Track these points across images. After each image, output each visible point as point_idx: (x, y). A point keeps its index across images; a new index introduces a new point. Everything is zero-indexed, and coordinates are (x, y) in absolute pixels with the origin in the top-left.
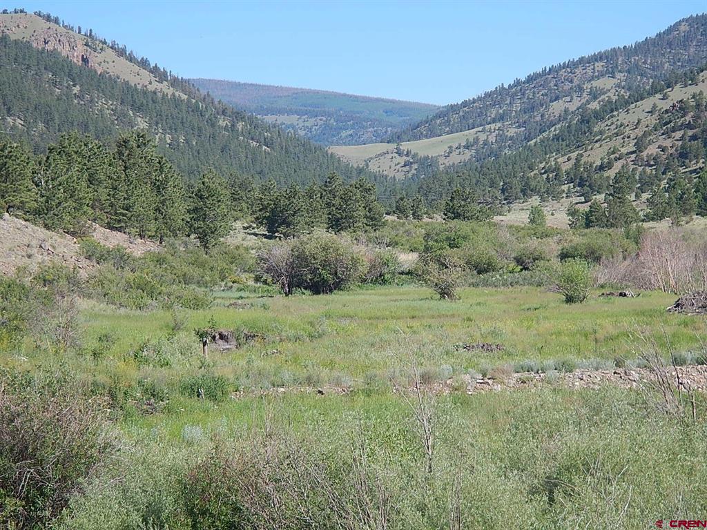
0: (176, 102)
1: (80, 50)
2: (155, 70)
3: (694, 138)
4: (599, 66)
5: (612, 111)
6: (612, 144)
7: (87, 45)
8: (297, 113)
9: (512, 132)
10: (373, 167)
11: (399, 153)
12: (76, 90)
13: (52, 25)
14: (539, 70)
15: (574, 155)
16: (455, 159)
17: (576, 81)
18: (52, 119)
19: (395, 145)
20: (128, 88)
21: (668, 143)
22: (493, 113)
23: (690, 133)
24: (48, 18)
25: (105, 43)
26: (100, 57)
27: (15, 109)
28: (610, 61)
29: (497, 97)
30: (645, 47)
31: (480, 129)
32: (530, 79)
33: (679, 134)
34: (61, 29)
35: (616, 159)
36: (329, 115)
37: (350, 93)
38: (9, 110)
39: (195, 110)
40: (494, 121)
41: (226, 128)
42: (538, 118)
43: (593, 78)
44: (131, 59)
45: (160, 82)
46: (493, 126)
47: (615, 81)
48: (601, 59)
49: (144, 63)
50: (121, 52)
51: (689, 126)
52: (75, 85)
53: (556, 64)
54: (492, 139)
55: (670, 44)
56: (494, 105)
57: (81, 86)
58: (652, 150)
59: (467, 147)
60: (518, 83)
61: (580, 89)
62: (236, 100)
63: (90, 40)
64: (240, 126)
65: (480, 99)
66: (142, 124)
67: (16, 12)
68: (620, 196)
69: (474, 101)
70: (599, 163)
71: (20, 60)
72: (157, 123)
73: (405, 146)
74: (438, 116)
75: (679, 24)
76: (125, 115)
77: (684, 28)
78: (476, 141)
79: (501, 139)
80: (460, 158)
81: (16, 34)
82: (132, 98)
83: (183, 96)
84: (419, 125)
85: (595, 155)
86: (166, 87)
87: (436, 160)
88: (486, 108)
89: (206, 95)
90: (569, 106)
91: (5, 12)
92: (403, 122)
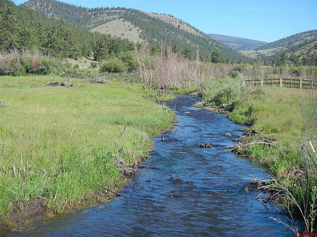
0: (199, 37)
1: (178, 24)
2: (196, 30)
4: (308, 34)
5: (307, 44)
6: (302, 51)
7: (180, 23)
8: (235, 43)
9: (285, 49)
10: (250, 56)
11: (257, 53)
12: (173, 33)
13: (172, 17)
14: (293, 35)
15: (291, 53)
16: (270, 55)
17: (302, 37)
18: (165, 39)
19: (256, 51)
20: (188, 33)
22: (281, 44)
24: (171, 16)
25: (184, 22)
26: (183, 26)
27: (155, 37)
28: (311, 32)
31: (277, 48)
32: (291, 37)
34: (174, 19)
35: (302, 55)
36: (243, 44)
37: (249, 39)
39: (204, 39)
40: (281, 46)
41: (211, 44)
42: (292, 46)
43: (306, 37)
44: (190, 26)
46: (280, 47)
47: (311, 38)
48: (309, 32)
49: (193, 28)
50: (188, 25)
52: (173, 32)
53: (298, 33)
54: (280, 50)
56: (282, 42)
57: (174, 32)
58: (312, 53)
59: (273, 52)
60: (288, 37)
61: (303, 39)
62: (217, 39)
63: (181, 22)
64: (214, 44)
65: (278, 41)
66: (189, 42)
67: (163, 14)
68: (283, 60)
69: (277, 41)
70: (297, 56)
71: (160, 25)
72: (193, 42)
73: (258, 51)
74: (267, 45)
76: (185, 39)
78: (275, 51)
79: (282, 50)
80: (271, 55)
81: (163, 19)
82: (187, 35)
83: (201, 36)
84: (263, 47)
85: (297, 53)
86: (198, 34)
87: (265, 55)
88: (280, 43)
89: (208, 36)
90: (299, 43)
91: (161, 14)
92: (260, 46)
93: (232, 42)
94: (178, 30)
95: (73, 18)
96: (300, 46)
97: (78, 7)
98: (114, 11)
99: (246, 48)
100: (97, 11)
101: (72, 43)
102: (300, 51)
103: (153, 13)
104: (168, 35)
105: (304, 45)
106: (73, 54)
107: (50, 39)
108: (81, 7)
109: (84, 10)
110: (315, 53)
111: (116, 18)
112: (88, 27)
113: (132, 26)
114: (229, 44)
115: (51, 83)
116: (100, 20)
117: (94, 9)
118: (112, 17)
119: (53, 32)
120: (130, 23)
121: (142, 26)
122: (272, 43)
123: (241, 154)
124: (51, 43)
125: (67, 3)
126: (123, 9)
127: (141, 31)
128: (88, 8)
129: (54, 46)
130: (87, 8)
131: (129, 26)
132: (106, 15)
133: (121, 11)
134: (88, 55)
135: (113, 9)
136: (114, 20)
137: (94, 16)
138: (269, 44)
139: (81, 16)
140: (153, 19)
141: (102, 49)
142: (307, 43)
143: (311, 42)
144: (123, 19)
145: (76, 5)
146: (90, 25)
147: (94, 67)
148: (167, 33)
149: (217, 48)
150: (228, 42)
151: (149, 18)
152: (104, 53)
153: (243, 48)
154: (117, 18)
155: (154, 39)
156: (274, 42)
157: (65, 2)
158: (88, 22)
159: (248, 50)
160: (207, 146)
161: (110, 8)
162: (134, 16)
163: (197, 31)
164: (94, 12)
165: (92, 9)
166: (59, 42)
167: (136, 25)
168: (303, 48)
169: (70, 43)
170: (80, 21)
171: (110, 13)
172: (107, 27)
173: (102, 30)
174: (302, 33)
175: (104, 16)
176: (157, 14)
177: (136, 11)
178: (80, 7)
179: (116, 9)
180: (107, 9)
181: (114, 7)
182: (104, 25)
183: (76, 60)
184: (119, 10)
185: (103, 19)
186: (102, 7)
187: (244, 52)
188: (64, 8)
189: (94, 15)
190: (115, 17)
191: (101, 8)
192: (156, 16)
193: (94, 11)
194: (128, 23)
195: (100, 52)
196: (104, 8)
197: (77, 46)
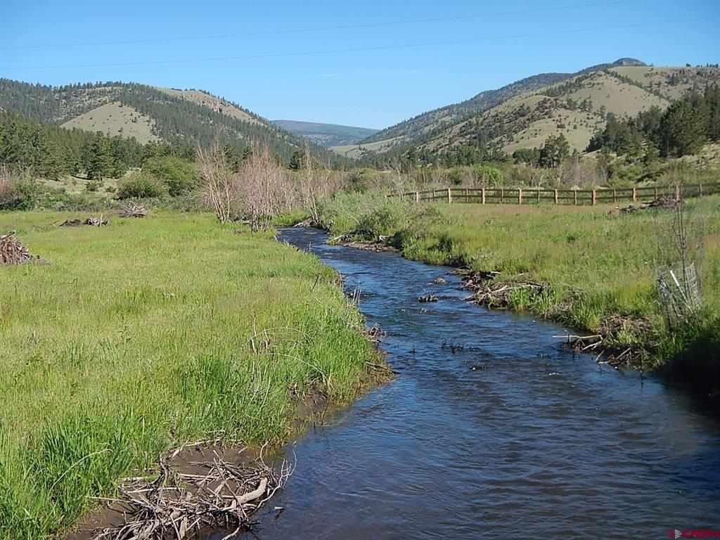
0: (258, 127)
1: (219, 105)
2: (251, 114)
3: (475, 138)
4: (446, 112)
6: (438, 141)
7: (221, 103)
8: (321, 133)
9: (408, 139)
10: (349, 156)
11: (360, 149)
12: (211, 122)
13: (206, 95)
14: (420, 114)
15: (421, 147)
16: (383, 151)
17: (436, 118)
19: (358, 146)
20: (238, 121)
21: (464, 140)
22: (401, 132)
23: (473, 136)
24: (205, 92)
25: (229, 102)
26: (228, 108)
27: (180, 130)
28: (450, 109)
29: (402, 126)
30: (465, 104)
31: (394, 139)
32: (416, 118)
33: (469, 136)
34: (210, 97)
35: (440, 148)
36: (335, 134)
37: (345, 125)
38: (178, 130)
39: (266, 130)
40: (401, 135)
41: (280, 138)
42: (419, 134)
43: (442, 117)
44: (241, 109)
45: (254, 119)
46: (400, 137)
47: (451, 118)
48: (446, 109)
49: (247, 111)
50: (237, 107)
51: (473, 133)
52: (211, 120)
53: (428, 111)
54: (399, 142)
55: (476, 102)
56: (401, 129)
57: (214, 120)
58: (456, 143)
59: (388, 146)
60: (411, 119)
61: (437, 121)
62: (289, 129)
63: (223, 102)
64: (286, 137)
66: (240, 136)
67: (191, 90)
70: (432, 150)
71: (187, 109)
72: (247, 136)
73: (362, 146)
74: (377, 134)
75: (480, 94)
76: (232, 132)
77: (482, 96)
78: (392, 143)
79: (403, 142)
80: (386, 151)
81: (190, 99)
82: (237, 125)
83: (262, 125)
84: (369, 138)
85: (431, 146)
86: (255, 121)
87: (375, 152)
88: (398, 130)
89: (273, 124)
90: (432, 129)
91: (186, 90)
92: (364, 136)
93: (315, 133)
94: (220, 117)
95: (27, 106)
96: (434, 133)
97: (35, 85)
98: (101, 88)
99: (341, 142)
100: (70, 92)
101: (47, 151)
102: (437, 142)
103: (173, 89)
104: (203, 125)
105: (440, 131)
106: (50, 169)
107: (9, 146)
108: (40, 85)
109: (46, 90)
110: (461, 143)
111: (105, 102)
112: (55, 120)
113: (136, 114)
114: (310, 136)
115: (66, 222)
116: (77, 106)
117: (63, 87)
118: (98, 99)
119: (11, 134)
120: (134, 110)
121: (156, 113)
122: (385, 130)
123: (497, 307)
124: (12, 152)
125: (14, 80)
126: (117, 84)
127: (153, 122)
128: (53, 87)
129: (17, 158)
130: (50, 86)
131: (132, 115)
132: (87, 96)
133: (115, 88)
134: (77, 171)
135: (99, 85)
136: (102, 105)
137: (64, 100)
138: (380, 133)
139: (41, 102)
140: (174, 100)
141: (100, 157)
142: (445, 127)
143: (453, 125)
144: (119, 103)
145: (29, 82)
146: (59, 116)
147: (92, 190)
148: (200, 123)
149: (292, 145)
150: (309, 133)
151: (166, 98)
152: (106, 165)
153: (335, 142)
154: (108, 101)
155: (178, 135)
156: (389, 128)
157: (10, 79)
158: (55, 111)
159: (345, 144)
160: (431, 299)
161: (94, 84)
162: (138, 96)
163: (254, 116)
164: (64, 94)
165: (61, 87)
166: (26, 151)
167: (144, 111)
168: (441, 137)
169: (44, 150)
170: (40, 110)
171: (93, 93)
172: (91, 118)
173: (84, 123)
174: (435, 111)
175: (84, 99)
176: (179, 90)
177: (142, 87)
178: (38, 85)
179: (105, 85)
180: (89, 86)
181: (101, 82)
182: (86, 116)
183: (57, 180)
184: (110, 88)
185: (81, 105)
186: (79, 84)
187: (338, 149)
188: (8, 89)
189: (65, 98)
190: (104, 99)
191: (77, 85)
192: (178, 94)
193: (64, 91)
194: (129, 110)
195: (97, 163)
196: (82, 85)
197: (57, 156)
